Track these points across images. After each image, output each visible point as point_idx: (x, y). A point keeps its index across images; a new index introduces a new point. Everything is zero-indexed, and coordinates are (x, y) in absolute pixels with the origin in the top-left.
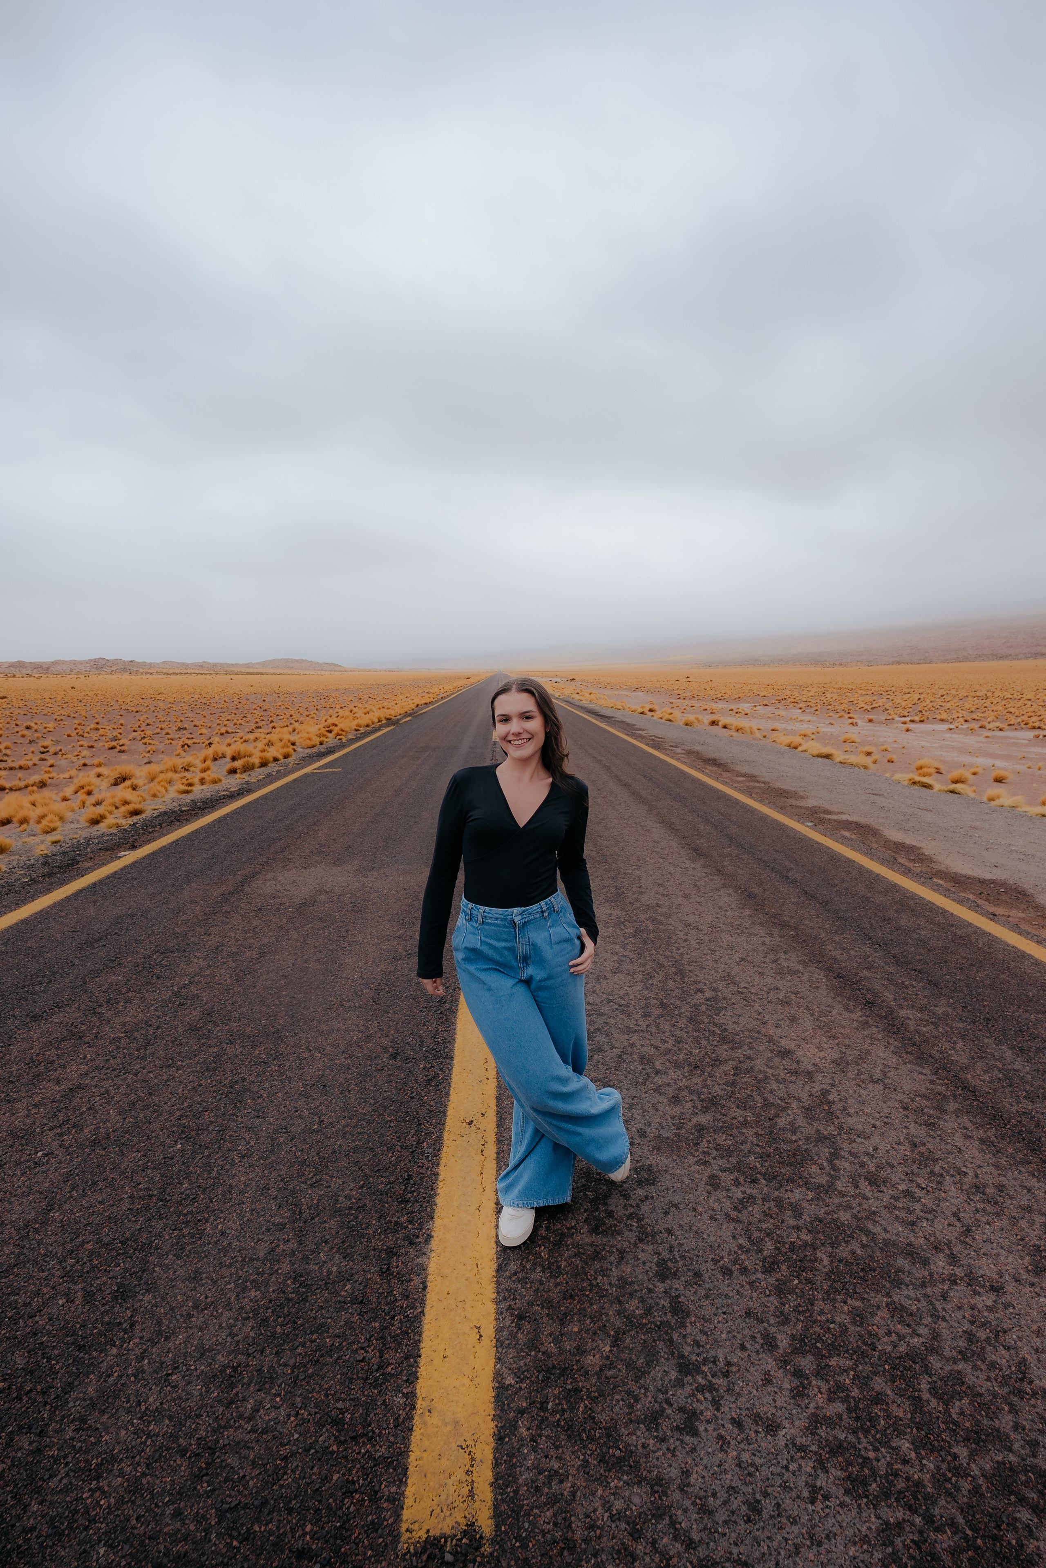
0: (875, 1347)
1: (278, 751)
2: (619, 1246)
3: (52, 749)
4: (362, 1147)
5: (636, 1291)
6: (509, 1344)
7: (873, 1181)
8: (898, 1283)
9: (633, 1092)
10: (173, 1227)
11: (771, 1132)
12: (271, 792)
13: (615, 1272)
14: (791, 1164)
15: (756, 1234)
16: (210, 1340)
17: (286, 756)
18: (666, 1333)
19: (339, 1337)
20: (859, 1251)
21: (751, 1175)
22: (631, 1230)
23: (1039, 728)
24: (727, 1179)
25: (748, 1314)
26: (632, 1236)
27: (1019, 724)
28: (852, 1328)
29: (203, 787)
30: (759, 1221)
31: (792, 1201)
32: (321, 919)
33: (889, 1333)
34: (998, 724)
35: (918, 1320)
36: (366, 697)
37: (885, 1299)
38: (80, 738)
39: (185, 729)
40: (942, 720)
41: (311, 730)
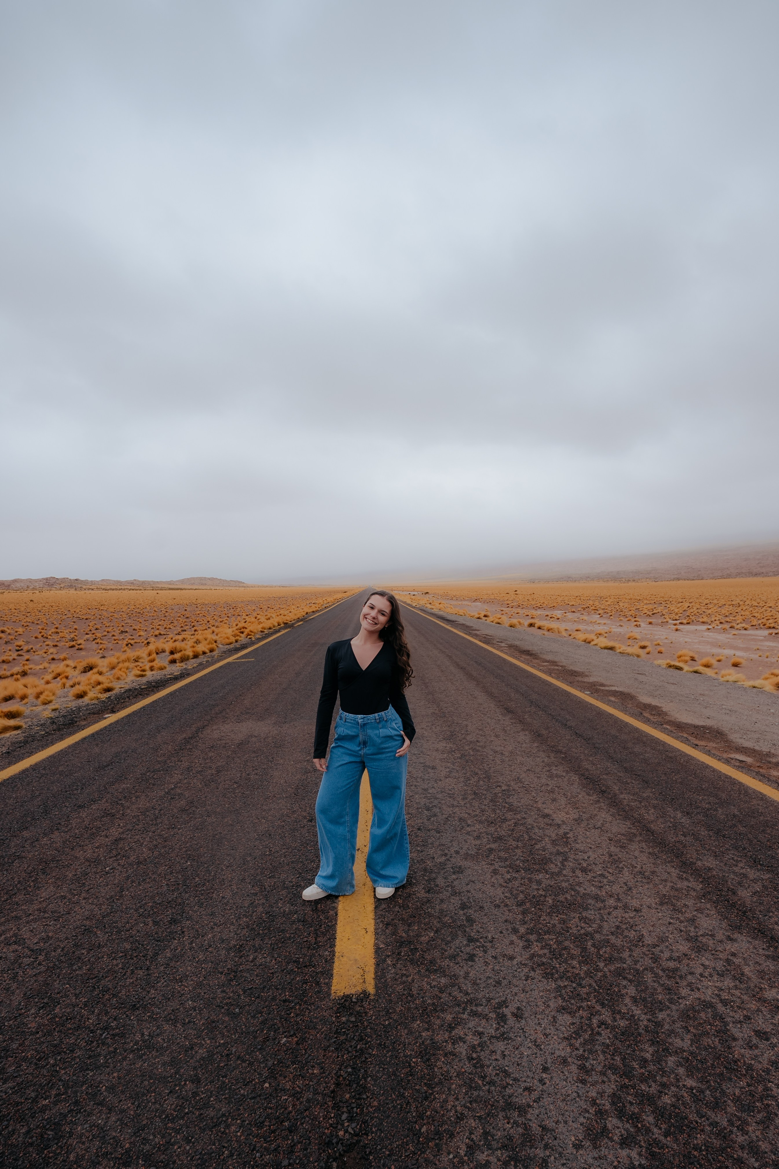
3: (25, 648)
23: (774, 628)
27: (759, 625)
29: (155, 672)
34: (743, 625)
36: (265, 607)
38: (45, 640)
39: (126, 632)
40: (703, 622)
41: (227, 632)
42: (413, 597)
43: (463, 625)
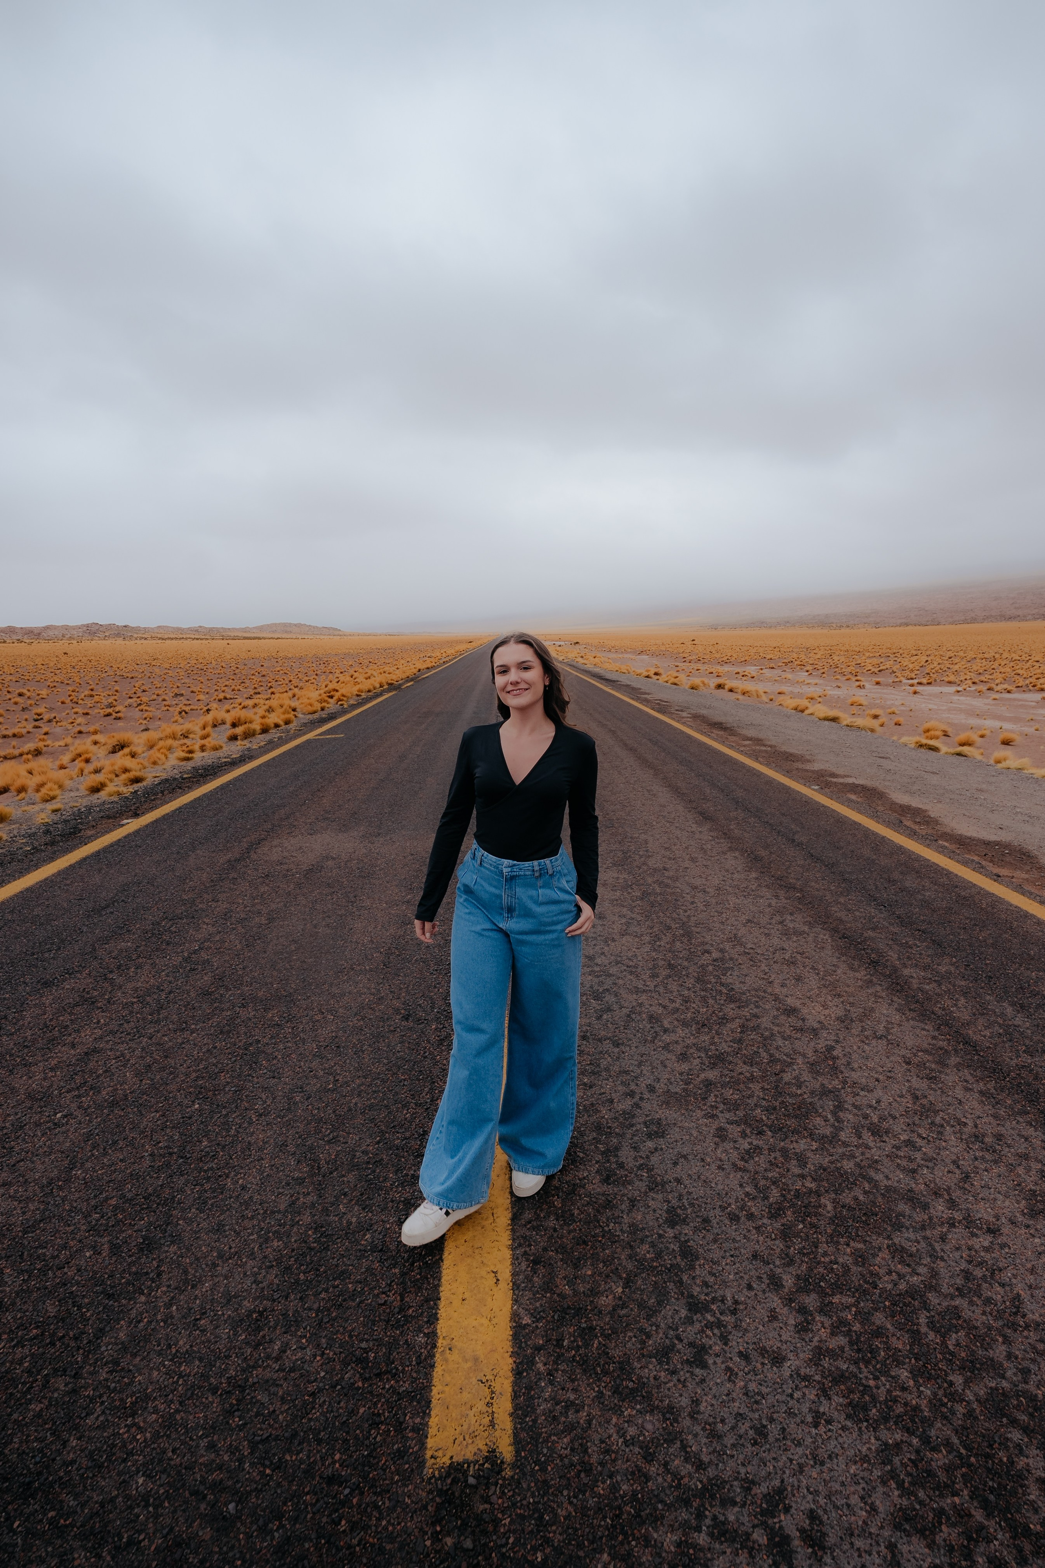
0: (877, 1285)
1: (278, 717)
2: (630, 1196)
3: (46, 717)
4: (377, 1105)
5: (647, 1236)
6: (526, 1287)
7: (876, 1131)
8: (898, 1227)
9: (642, 1049)
10: (194, 1183)
11: (777, 1087)
12: (274, 759)
13: (626, 1219)
14: (796, 1117)
15: (762, 1183)
16: (235, 1287)
17: (287, 722)
18: (676, 1275)
19: (360, 1283)
20: (861, 1198)
21: (757, 1127)
22: (641, 1180)
24: (734, 1131)
25: (755, 1256)
26: (642, 1186)
27: (1027, 685)
28: (854, 1269)
29: (204, 754)
30: (765, 1170)
31: (797, 1151)
32: (328, 884)
33: (890, 1273)
34: (1005, 686)
35: (918, 1260)
36: (366, 662)
37: (886, 1242)
38: (75, 705)
39: (182, 695)
40: (950, 682)
41: (311, 696)
42: (559, 648)
43: (627, 686)
